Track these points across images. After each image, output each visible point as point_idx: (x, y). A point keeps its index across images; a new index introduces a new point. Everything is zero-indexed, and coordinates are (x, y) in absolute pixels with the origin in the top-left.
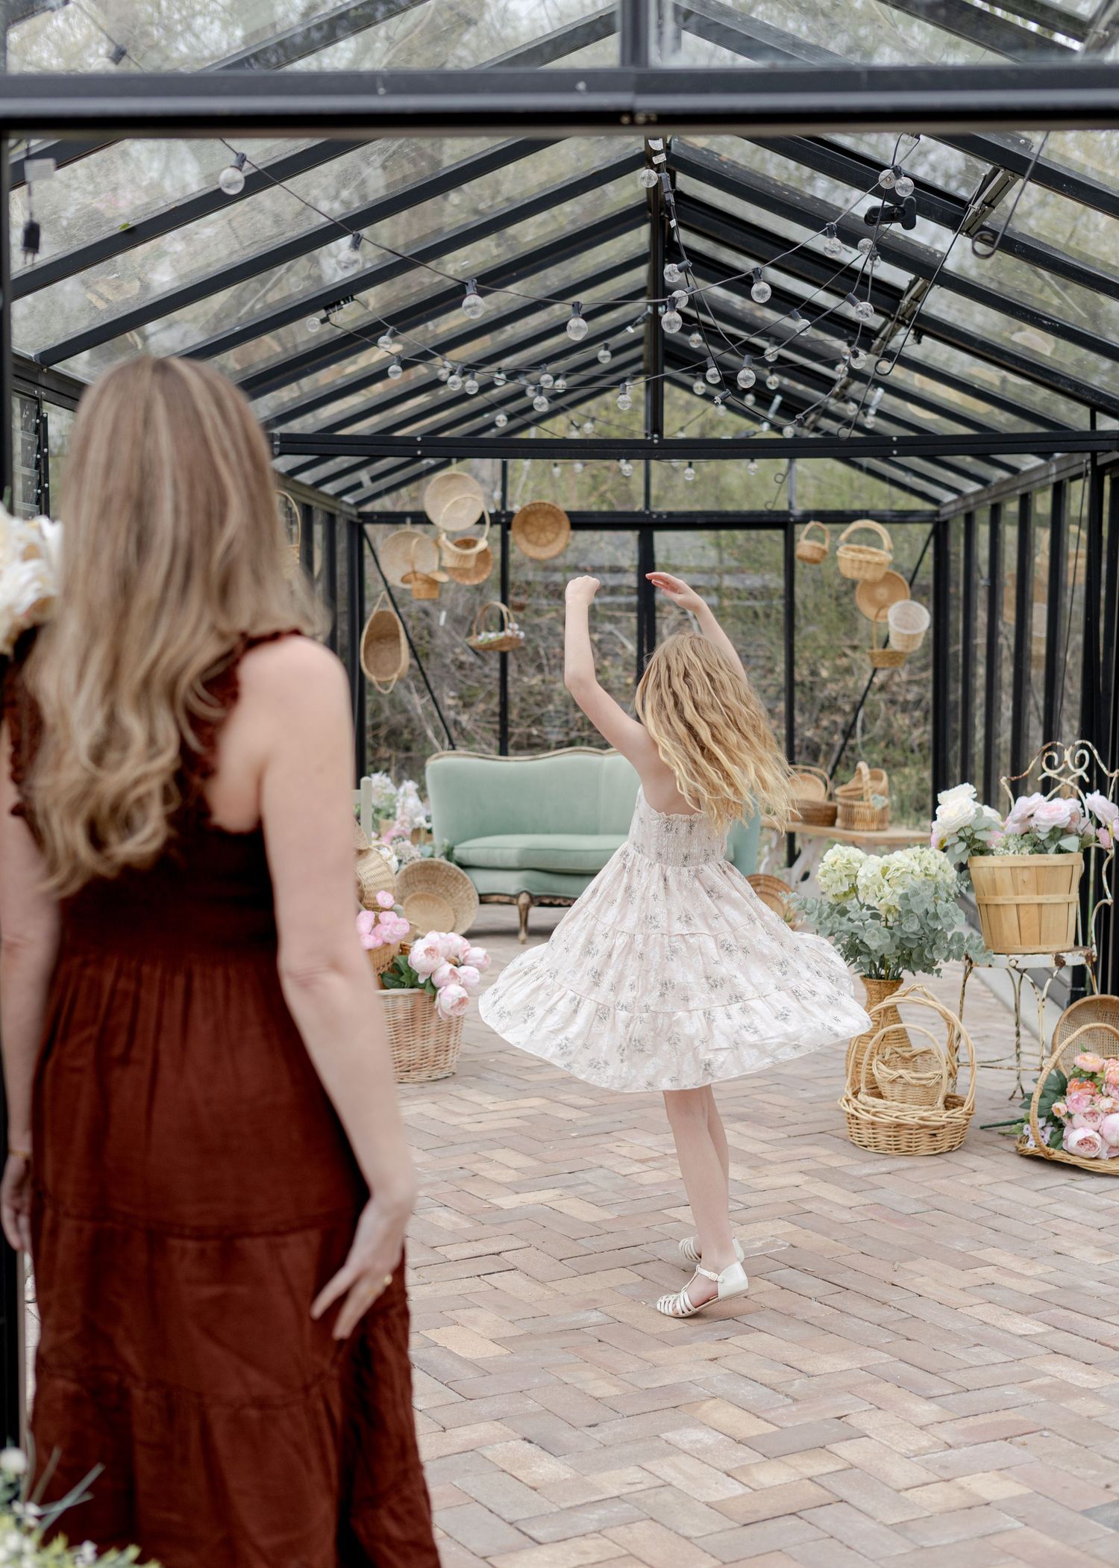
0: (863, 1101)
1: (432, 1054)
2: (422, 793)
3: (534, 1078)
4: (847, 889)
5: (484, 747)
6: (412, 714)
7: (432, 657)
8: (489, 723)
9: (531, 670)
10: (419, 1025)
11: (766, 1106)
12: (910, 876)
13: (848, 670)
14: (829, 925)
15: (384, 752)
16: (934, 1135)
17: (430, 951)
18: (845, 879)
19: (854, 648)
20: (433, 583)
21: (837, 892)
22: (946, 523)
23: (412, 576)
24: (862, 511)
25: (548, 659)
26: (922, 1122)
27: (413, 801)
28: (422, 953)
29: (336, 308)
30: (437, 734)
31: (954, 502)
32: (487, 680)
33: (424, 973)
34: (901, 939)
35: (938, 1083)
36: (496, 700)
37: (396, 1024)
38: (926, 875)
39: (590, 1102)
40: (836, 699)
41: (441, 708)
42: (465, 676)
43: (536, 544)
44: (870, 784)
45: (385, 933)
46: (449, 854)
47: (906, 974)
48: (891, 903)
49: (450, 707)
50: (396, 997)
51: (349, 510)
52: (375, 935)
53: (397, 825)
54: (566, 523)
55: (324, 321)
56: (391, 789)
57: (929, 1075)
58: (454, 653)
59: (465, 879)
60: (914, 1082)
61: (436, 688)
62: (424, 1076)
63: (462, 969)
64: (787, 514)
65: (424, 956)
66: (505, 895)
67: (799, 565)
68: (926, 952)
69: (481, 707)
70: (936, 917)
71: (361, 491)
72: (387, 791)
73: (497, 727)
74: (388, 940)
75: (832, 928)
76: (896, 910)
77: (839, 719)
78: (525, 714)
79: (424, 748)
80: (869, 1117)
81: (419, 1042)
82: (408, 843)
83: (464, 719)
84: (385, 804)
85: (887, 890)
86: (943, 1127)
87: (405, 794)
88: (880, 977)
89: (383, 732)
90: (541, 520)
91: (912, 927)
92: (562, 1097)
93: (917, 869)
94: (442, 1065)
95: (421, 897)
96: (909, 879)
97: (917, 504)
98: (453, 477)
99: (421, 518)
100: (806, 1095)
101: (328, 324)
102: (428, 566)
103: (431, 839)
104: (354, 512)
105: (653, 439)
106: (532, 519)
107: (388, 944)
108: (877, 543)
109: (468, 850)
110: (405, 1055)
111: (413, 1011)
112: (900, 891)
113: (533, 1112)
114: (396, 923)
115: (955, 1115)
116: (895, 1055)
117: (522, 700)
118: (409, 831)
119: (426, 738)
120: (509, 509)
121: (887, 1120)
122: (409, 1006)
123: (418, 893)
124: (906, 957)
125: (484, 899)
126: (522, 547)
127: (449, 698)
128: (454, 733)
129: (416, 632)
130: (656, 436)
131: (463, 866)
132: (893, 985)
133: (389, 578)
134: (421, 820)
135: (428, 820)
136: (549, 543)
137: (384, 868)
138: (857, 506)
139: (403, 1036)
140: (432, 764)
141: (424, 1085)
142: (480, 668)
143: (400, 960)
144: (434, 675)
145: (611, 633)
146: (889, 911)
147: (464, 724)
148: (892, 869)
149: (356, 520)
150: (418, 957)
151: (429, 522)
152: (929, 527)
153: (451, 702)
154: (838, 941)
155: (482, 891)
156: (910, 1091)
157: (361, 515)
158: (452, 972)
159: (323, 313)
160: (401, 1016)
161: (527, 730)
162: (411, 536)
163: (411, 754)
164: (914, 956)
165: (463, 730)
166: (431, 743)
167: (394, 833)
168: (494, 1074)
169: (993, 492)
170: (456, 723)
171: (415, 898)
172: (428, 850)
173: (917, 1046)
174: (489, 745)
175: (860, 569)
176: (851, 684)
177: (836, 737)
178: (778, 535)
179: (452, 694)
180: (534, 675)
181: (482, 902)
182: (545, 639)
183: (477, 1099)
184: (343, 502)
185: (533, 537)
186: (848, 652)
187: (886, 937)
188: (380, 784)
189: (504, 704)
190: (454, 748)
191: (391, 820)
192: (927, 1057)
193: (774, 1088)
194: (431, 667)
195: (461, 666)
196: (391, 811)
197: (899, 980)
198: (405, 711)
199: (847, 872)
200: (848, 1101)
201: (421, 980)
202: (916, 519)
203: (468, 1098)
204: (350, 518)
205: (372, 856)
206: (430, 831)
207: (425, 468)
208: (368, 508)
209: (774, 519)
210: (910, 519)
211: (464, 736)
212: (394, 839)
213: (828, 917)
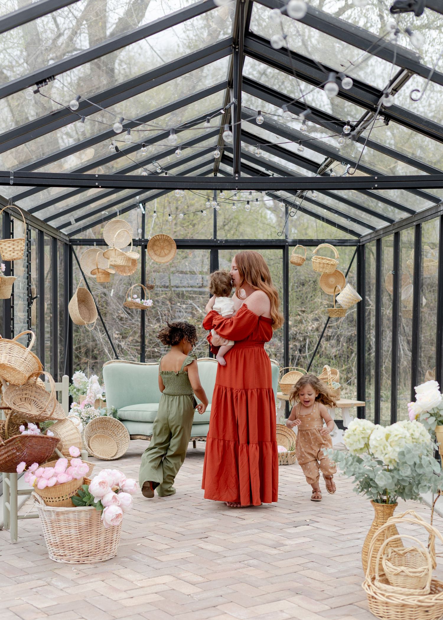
0: (378, 586)
1: (102, 545)
2: (101, 383)
3: (164, 558)
4: (362, 446)
5: (132, 357)
6: (98, 342)
7: (108, 315)
8: (135, 346)
9: (154, 321)
10: (94, 528)
11: (310, 581)
12: (404, 440)
13: (301, 322)
14: (352, 470)
15: (84, 359)
16: (427, 611)
17: (102, 483)
18: (361, 440)
19: (304, 311)
20: (108, 274)
21: (357, 448)
22: (363, 245)
23: (96, 271)
24: (322, 240)
25: (162, 316)
26: (420, 604)
27: (96, 385)
28: (97, 484)
29: (44, 84)
30: (109, 351)
31: (370, 234)
32: (133, 326)
33: (98, 497)
34: (398, 480)
35: (426, 574)
36: (139, 334)
37: (80, 528)
38: (413, 438)
39: (200, 579)
40: (296, 334)
41: (111, 339)
42: (123, 324)
43: (159, 256)
44: (331, 376)
45: (74, 472)
46: (114, 414)
47: (399, 500)
48: (392, 457)
49: (116, 339)
50: (81, 511)
51: (65, 237)
52: (68, 474)
53: (88, 399)
54: (174, 245)
55: (36, 92)
56: (85, 379)
57: (420, 569)
58: (118, 313)
59: (123, 426)
60: (411, 574)
61: (109, 329)
62: (97, 559)
63: (121, 495)
64: (284, 241)
65: (98, 486)
66: (144, 435)
67: (290, 265)
68: (414, 488)
69: (131, 338)
70: (421, 466)
71: (70, 227)
72: (83, 380)
73: (139, 348)
74: (75, 477)
75: (354, 471)
76: (396, 461)
77: (298, 344)
78: (151, 342)
79: (103, 358)
80: (384, 599)
81: (94, 539)
82: (93, 408)
83: (122, 344)
84: (82, 387)
85: (390, 449)
86: (433, 606)
87: (91, 382)
88: (384, 501)
89: (83, 350)
90: (162, 244)
91: (406, 472)
92: (183, 575)
93: (408, 435)
94: (108, 552)
95: (100, 436)
96: (403, 442)
97: (348, 236)
98: (118, 222)
99: (101, 243)
100: (331, 570)
101: (38, 93)
102: (105, 265)
103: (105, 406)
104: (67, 239)
105: (235, 177)
106: (157, 243)
107: (76, 479)
108: (332, 256)
109: (124, 412)
110: (85, 547)
111: (90, 520)
112: (398, 450)
113: (166, 588)
114: (81, 467)
115: (440, 598)
116: (394, 553)
117: (150, 335)
118: (94, 401)
119: (104, 353)
120: (146, 238)
121: (396, 602)
122: (88, 517)
123: (98, 434)
124: (401, 491)
125: (132, 437)
126: (152, 258)
127: (115, 335)
128: (118, 351)
129: (100, 303)
130: (237, 175)
131: (122, 420)
132: (392, 507)
133: (85, 273)
134: (100, 396)
135: (103, 396)
136: (166, 255)
137: (75, 431)
138: (321, 237)
139: (84, 536)
140: (105, 366)
141: (97, 565)
142: (130, 320)
143: (84, 487)
144: (108, 323)
145: (191, 304)
146: (391, 462)
147: (122, 347)
148: (392, 436)
149: (68, 243)
150: (94, 488)
151: (106, 245)
152: (355, 248)
153: (116, 336)
154: (357, 478)
155: (131, 434)
156: (410, 580)
157: (71, 241)
158: (114, 497)
159: (35, 87)
160: (83, 523)
161: (153, 349)
162: (95, 251)
163: (98, 361)
164: (406, 490)
165: (122, 349)
166: (107, 355)
167: (86, 402)
168: (140, 555)
169: (396, 226)
170: (119, 346)
171: (96, 437)
172: (103, 411)
173: (408, 547)
174: (135, 356)
175: (323, 268)
176: (303, 328)
177: (296, 352)
178: (280, 252)
179: (117, 332)
180: (156, 323)
181: (131, 439)
182: (161, 307)
183: (130, 576)
184: (61, 232)
185: (158, 253)
186: (300, 313)
187: (389, 479)
188: (79, 376)
189: (143, 336)
190: (117, 358)
191: (85, 395)
192: (414, 553)
193: (310, 565)
194: (108, 320)
195: (121, 319)
196: (85, 390)
197: (395, 503)
198: (94, 340)
199: (363, 436)
200: (369, 586)
201: (96, 501)
202: (348, 244)
203: (125, 576)
204: (65, 241)
205: (67, 423)
206: (105, 401)
207: (103, 217)
208: (75, 237)
209: (278, 244)
210: (346, 244)
211: (122, 353)
212: (86, 406)
213: (352, 464)
